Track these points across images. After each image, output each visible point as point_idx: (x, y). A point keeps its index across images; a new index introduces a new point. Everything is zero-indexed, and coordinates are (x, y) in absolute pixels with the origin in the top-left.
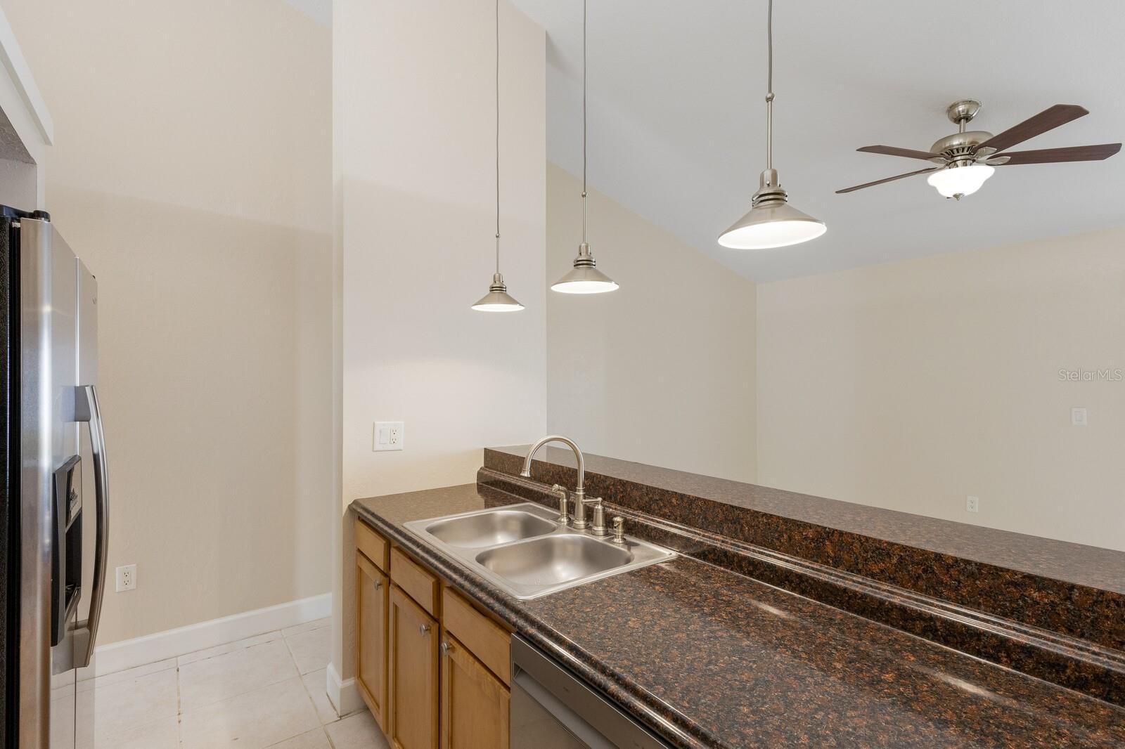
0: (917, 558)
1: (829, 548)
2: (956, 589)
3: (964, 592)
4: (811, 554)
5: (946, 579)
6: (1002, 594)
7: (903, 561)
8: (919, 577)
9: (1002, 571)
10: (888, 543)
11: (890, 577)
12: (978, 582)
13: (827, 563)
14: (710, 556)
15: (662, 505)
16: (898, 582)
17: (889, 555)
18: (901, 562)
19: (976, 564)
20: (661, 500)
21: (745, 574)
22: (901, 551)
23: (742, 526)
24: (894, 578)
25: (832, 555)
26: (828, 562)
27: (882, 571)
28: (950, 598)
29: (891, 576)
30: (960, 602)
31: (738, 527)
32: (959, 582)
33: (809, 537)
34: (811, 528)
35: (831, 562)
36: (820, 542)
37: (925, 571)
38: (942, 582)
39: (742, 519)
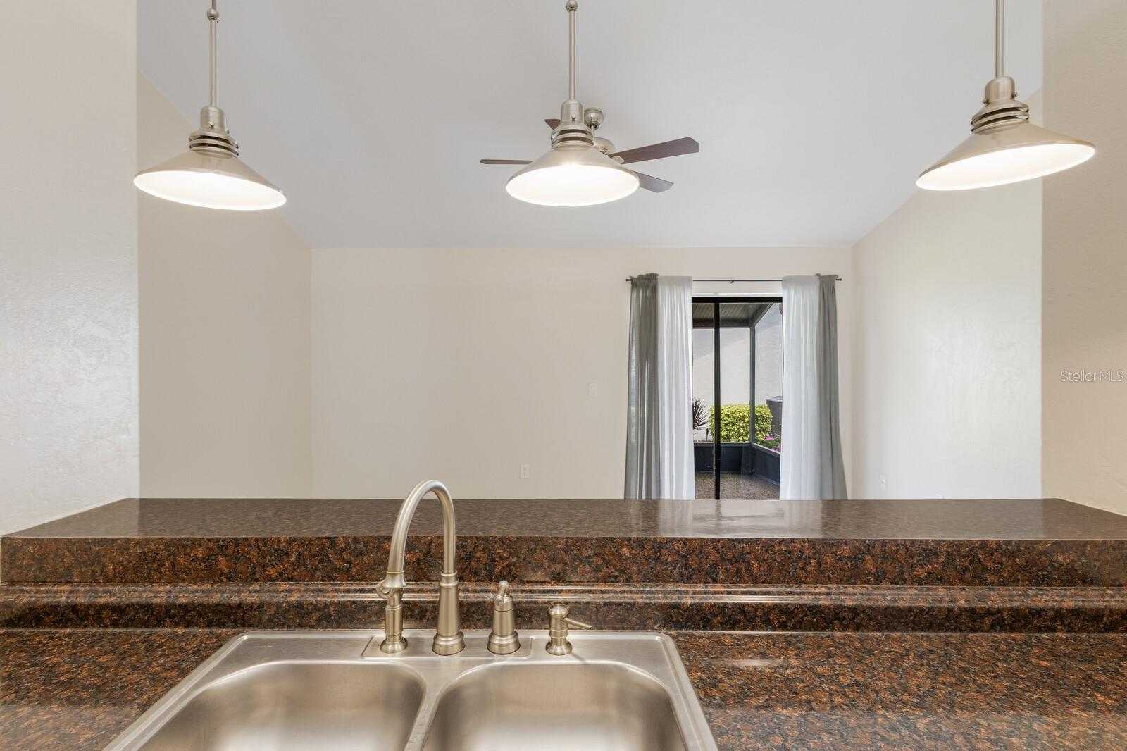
0: (964, 550)
1: (870, 564)
2: (999, 572)
3: (1005, 573)
4: (848, 576)
5: (990, 565)
6: (1036, 565)
7: (950, 557)
8: (966, 570)
9: (1036, 544)
10: (935, 541)
11: (937, 578)
12: (1017, 560)
13: (868, 582)
14: (715, 620)
15: (600, 562)
16: (946, 581)
17: (936, 555)
18: (949, 559)
19: (1016, 543)
20: (598, 555)
21: (774, 629)
22: (948, 548)
23: (749, 563)
24: (942, 578)
25: (874, 570)
26: (869, 580)
27: (929, 574)
28: (994, 583)
29: (939, 577)
30: (1002, 584)
31: (743, 566)
32: (1002, 564)
33: (844, 557)
34: (846, 544)
35: (872, 579)
36: (859, 559)
37: (971, 562)
38: (987, 569)
39: (748, 553)
